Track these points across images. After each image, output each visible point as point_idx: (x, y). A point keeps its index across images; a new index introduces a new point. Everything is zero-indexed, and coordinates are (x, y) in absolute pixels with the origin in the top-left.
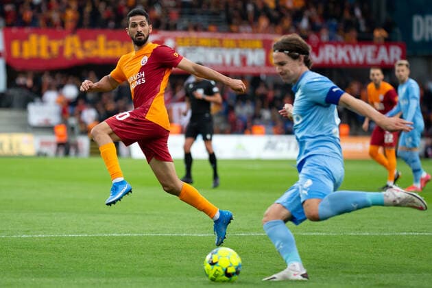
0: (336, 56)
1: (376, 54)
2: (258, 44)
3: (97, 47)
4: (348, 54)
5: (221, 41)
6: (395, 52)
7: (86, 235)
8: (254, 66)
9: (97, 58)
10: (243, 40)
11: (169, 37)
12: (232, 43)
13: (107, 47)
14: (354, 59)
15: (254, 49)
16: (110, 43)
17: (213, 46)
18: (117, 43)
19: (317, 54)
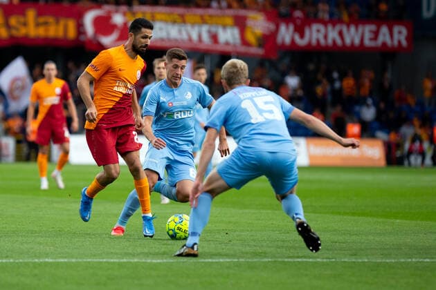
0: (326, 37)
1: (376, 34)
2: (229, 21)
3: (25, 24)
4: (341, 34)
5: (182, 16)
6: (400, 32)
7: (12, 261)
8: (227, 43)
9: (26, 38)
10: (211, 16)
11: (117, 12)
12: (198, 19)
13: (38, 25)
14: (348, 41)
15: (225, 27)
16: (42, 20)
17: (174, 22)
18: (51, 20)
19: (302, 36)
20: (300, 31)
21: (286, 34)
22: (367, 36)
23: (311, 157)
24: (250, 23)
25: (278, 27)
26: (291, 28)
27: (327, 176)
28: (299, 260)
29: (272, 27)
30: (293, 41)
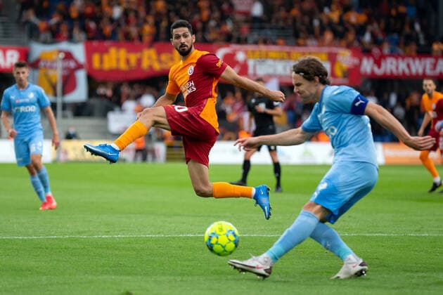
0: (397, 68)
1: (435, 66)
2: (324, 57)
4: (408, 66)
5: (289, 54)
11: (240, 50)
14: (414, 71)
17: (282, 59)
19: (379, 66)
20: (378, 63)
21: (367, 66)
22: (428, 67)
23: (386, 158)
24: (340, 58)
25: (361, 60)
26: (371, 61)
27: (394, 172)
28: (377, 235)
29: (356, 61)
30: (373, 72)
